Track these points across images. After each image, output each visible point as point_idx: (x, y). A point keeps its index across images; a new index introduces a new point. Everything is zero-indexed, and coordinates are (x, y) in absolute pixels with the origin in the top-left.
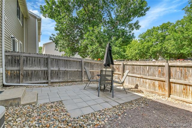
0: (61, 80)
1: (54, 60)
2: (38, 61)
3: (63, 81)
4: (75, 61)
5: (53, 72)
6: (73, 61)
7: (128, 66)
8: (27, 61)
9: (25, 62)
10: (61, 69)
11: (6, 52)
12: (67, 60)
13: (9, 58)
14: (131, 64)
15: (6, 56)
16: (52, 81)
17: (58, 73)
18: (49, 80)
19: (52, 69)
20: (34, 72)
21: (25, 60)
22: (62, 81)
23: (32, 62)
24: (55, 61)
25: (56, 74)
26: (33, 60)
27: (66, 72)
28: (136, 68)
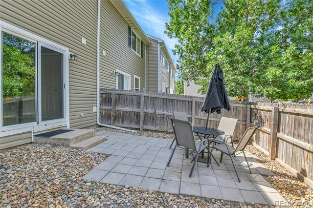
0: (158, 128)
1: (150, 98)
2: (131, 99)
3: (161, 130)
4: (180, 101)
5: (148, 116)
6: (177, 100)
7: (287, 115)
8: (119, 100)
9: (118, 101)
10: (157, 112)
11: (101, 89)
12: (167, 99)
13: (104, 96)
14: (293, 112)
15: (101, 94)
16: (145, 127)
17: (153, 117)
18: (141, 125)
19: (147, 111)
20: (125, 113)
21: (118, 98)
22: (159, 130)
23: (124, 101)
24: (150, 100)
25: (152, 119)
26: (125, 99)
27: (165, 116)
28: (303, 122)
